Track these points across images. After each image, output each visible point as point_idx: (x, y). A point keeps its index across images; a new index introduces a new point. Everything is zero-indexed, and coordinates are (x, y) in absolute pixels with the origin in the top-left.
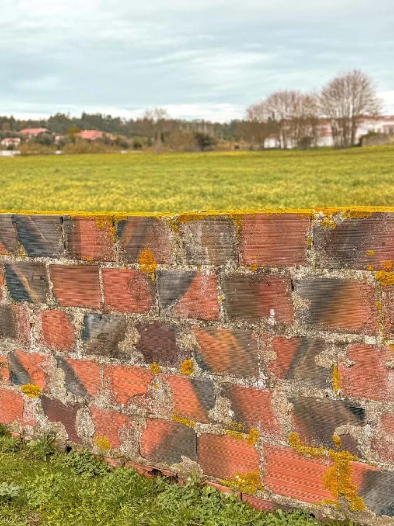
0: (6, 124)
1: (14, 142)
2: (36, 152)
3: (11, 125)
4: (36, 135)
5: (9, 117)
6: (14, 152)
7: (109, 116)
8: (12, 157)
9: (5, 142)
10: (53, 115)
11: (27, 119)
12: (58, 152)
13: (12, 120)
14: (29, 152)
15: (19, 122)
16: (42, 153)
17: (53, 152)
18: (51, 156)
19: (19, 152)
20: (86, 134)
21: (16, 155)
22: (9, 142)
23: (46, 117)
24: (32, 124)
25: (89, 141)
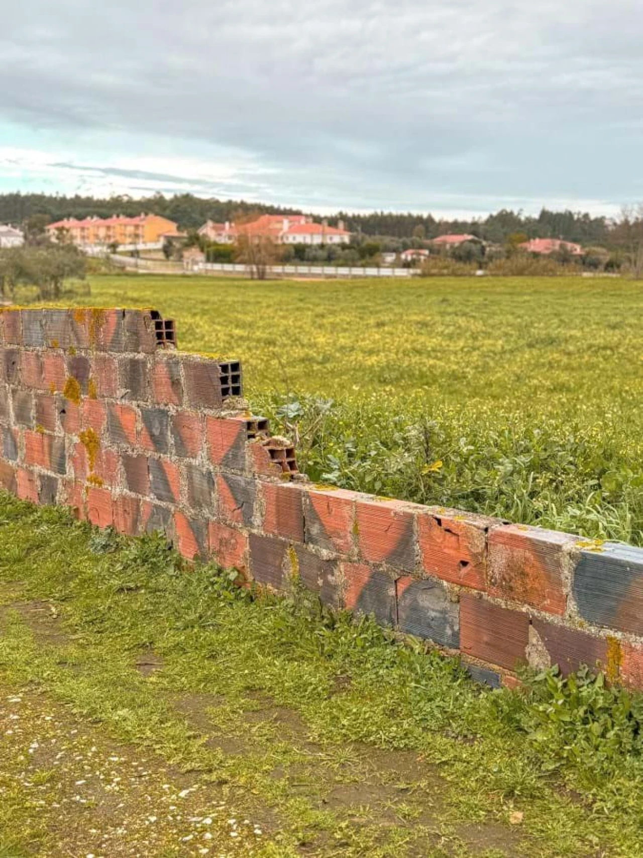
0: (420, 227)
1: (419, 254)
2: (445, 271)
3: (427, 228)
4: (457, 245)
5: (425, 216)
6: (412, 271)
7: (586, 216)
8: (409, 277)
9: (407, 256)
10: (495, 213)
11: (450, 219)
12: (479, 272)
13: (430, 220)
14: (434, 271)
15: (440, 224)
16: (454, 274)
17: (472, 272)
18: (467, 278)
19: (419, 271)
20: (537, 245)
21: (414, 275)
22: (412, 254)
23: (482, 216)
24: (457, 227)
25: (536, 255)
